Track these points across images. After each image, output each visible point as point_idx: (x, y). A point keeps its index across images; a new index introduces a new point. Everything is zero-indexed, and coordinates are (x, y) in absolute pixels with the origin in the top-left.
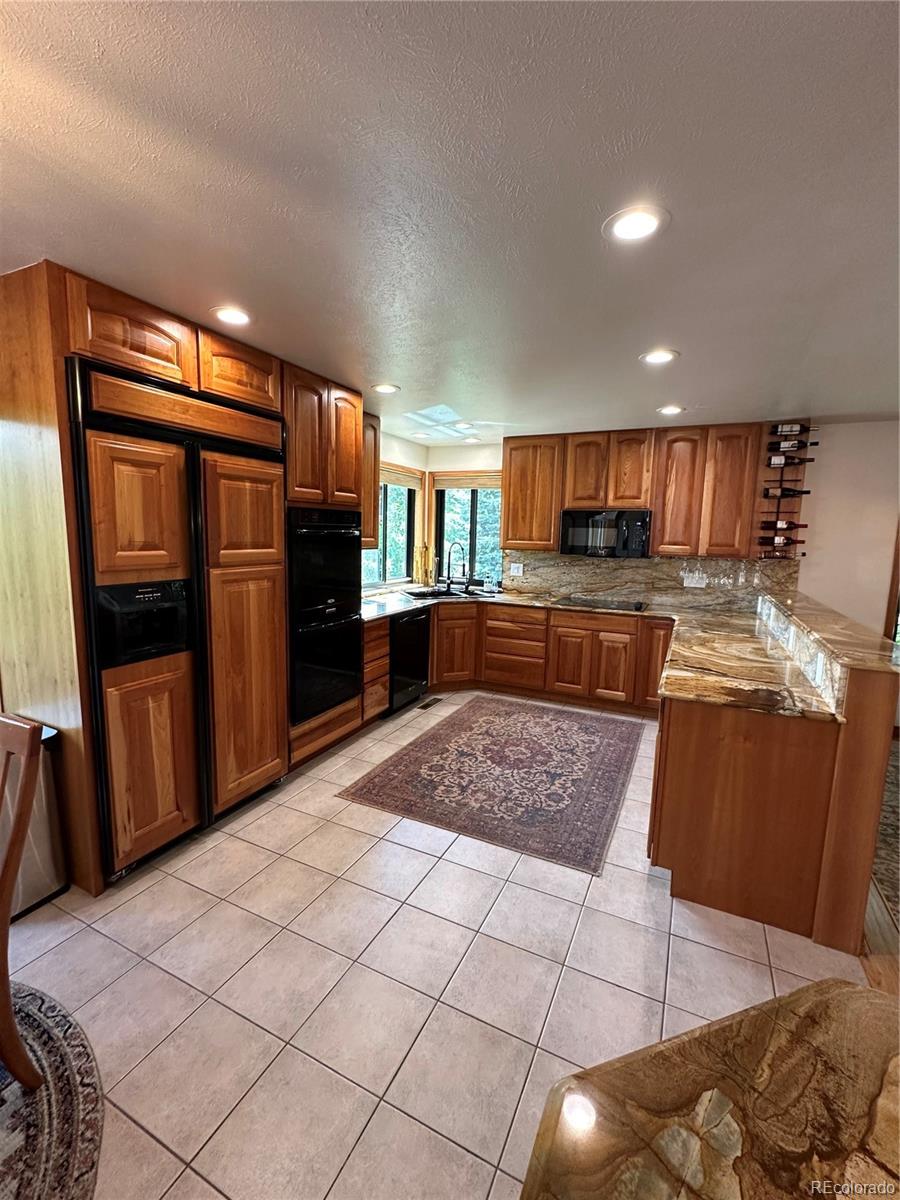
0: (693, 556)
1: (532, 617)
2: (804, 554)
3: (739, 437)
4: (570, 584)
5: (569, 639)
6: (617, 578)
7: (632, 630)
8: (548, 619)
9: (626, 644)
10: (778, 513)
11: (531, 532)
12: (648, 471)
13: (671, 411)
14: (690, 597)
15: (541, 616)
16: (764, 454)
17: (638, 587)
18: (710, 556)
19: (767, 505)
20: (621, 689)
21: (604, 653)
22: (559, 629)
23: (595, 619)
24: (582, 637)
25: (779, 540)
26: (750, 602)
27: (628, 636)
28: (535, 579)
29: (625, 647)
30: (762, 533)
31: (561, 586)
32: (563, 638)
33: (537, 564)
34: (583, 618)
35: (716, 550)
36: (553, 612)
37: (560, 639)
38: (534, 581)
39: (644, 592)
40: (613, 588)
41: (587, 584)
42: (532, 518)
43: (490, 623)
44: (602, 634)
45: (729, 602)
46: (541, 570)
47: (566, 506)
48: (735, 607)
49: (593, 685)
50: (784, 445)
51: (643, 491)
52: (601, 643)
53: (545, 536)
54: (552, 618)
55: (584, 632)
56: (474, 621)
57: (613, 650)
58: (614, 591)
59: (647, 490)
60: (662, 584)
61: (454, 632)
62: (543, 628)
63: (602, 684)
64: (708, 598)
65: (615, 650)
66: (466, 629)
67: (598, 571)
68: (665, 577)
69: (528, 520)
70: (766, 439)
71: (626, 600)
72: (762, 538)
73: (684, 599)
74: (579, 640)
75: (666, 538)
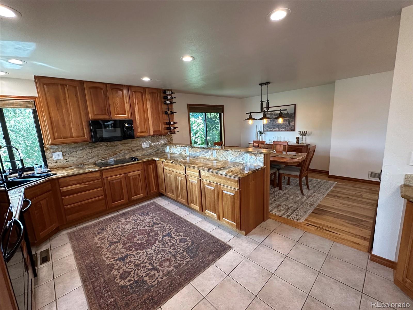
0: (149, 136)
1: (92, 177)
2: (178, 132)
3: (155, 93)
4: (94, 157)
5: (115, 181)
6: (117, 149)
7: (141, 168)
8: (102, 175)
9: (140, 175)
10: (169, 119)
11: (71, 133)
12: (127, 103)
13: (146, 79)
14: (145, 151)
15: (98, 175)
16: (163, 100)
17: (126, 152)
18: (154, 136)
19: (166, 117)
20: (141, 192)
21: (132, 182)
22: (109, 178)
23: (125, 168)
24: (121, 179)
25: (172, 128)
26: (163, 149)
27: (140, 171)
28: (72, 159)
29: (139, 176)
30: (166, 126)
31: (89, 159)
32: (110, 182)
33: (72, 150)
34: (120, 170)
35: (155, 133)
36: (103, 171)
37: (109, 182)
38: (72, 160)
39: (129, 153)
40: (116, 154)
41: (103, 155)
42: (70, 125)
43: (63, 189)
44: (129, 174)
45: (157, 150)
46: (75, 153)
47: (91, 118)
48: (159, 152)
49: (130, 196)
50: (169, 97)
51: (126, 111)
52: (129, 177)
53: (81, 134)
54: (103, 174)
55: (121, 176)
56: (51, 192)
57: (135, 179)
58: (116, 156)
59: (128, 111)
60: (135, 149)
61: (41, 204)
62: (100, 180)
63: (133, 194)
64: (151, 150)
65: (136, 178)
66: (47, 199)
67: (107, 148)
68: (135, 146)
69: (67, 127)
70: (163, 95)
71: (122, 158)
72: (167, 128)
73: (143, 153)
74: (119, 180)
75: (139, 130)
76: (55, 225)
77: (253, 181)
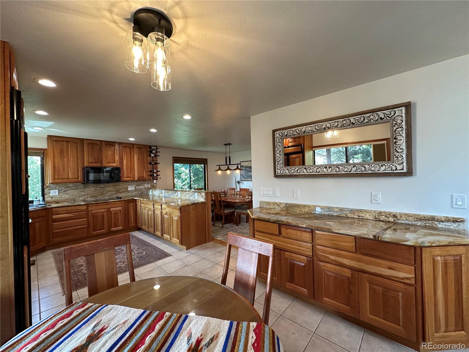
0: (134, 181)
1: (79, 209)
2: (160, 178)
3: (142, 148)
4: (84, 195)
5: (98, 214)
6: (105, 190)
7: (122, 205)
8: (87, 209)
9: (120, 210)
10: (153, 168)
11: (68, 175)
12: (117, 155)
13: (132, 139)
14: (130, 193)
15: (84, 208)
16: (149, 153)
17: (113, 193)
18: (139, 180)
19: (150, 166)
20: (120, 225)
21: (113, 215)
22: (93, 211)
23: (108, 204)
24: (103, 212)
25: (155, 175)
26: (147, 192)
27: (121, 208)
29: (120, 212)
30: (150, 173)
31: (80, 197)
32: (95, 214)
34: (103, 205)
35: (140, 179)
36: (89, 205)
37: (93, 215)
39: (115, 194)
40: (103, 194)
41: (92, 194)
42: (68, 170)
43: (55, 217)
44: (111, 209)
45: (142, 193)
46: (68, 192)
47: (85, 165)
48: (143, 194)
49: (110, 227)
50: (153, 152)
51: (116, 161)
52: (111, 212)
53: (76, 177)
54: (89, 207)
55: (104, 210)
56: (44, 218)
57: (116, 213)
58: (104, 195)
59: (117, 161)
60: (121, 191)
61: (35, 225)
62: (86, 212)
63: (113, 226)
64: (136, 193)
65: (117, 213)
66: (41, 222)
67: (97, 189)
68: (122, 188)
69: (66, 171)
70: (148, 150)
71: (109, 197)
72: (150, 175)
73: (128, 194)
74: (102, 213)
75: (125, 176)
76: (43, 244)
77: (194, 210)
